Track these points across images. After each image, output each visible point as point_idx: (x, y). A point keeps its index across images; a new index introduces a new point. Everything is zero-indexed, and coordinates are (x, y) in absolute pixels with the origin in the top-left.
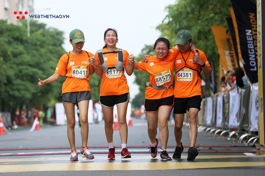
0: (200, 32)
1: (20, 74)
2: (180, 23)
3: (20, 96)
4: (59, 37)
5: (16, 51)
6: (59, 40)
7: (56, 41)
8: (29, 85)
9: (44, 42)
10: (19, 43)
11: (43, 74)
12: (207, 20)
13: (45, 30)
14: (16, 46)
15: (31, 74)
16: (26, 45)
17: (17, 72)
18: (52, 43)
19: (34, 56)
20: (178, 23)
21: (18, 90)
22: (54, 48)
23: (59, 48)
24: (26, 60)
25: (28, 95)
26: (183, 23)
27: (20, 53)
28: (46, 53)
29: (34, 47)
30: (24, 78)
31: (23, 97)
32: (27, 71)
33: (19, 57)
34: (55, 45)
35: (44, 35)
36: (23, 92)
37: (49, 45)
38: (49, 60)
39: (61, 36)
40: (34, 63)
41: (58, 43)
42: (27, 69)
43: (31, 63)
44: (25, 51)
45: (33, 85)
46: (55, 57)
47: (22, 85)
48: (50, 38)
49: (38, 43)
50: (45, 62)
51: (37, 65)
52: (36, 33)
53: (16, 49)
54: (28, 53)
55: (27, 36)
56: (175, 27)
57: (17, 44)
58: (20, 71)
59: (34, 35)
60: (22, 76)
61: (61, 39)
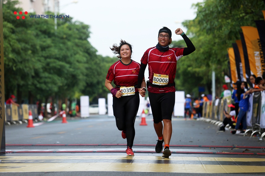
0: (231, 32)
1: (47, 67)
2: (211, 22)
3: (48, 89)
4: (85, 31)
5: (44, 44)
6: (85, 33)
7: (82, 34)
8: (56, 78)
9: (70, 36)
10: (47, 36)
11: (70, 67)
12: (238, 19)
13: (71, 24)
14: (44, 39)
15: (59, 67)
16: (53, 38)
17: (44, 65)
18: (78, 36)
19: (61, 49)
20: (209, 23)
21: (45, 83)
22: (80, 41)
23: (84, 42)
24: (53, 54)
25: (56, 89)
26: (214, 23)
27: (49, 47)
28: (73, 46)
29: (62, 41)
30: (52, 71)
31: (50, 90)
32: (54, 65)
33: (46, 49)
34: (81, 38)
35: (70, 29)
36: (50, 85)
37: (75, 38)
38: (75, 54)
39: (87, 30)
40: (61, 57)
41: (84, 37)
42: (55, 62)
43: (58, 56)
44: (52, 45)
45: (60, 78)
46: (81, 50)
47: (50, 78)
48: (77, 32)
49: (65, 36)
50: (71, 56)
51: (64, 59)
52: (62, 26)
53: (44, 42)
54: (55, 46)
55: (54, 29)
56: (206, 27)
57: (45, 38)
58: (48, 64)
59: (60, 28)
60: (50, 69)
61: (87, 33)
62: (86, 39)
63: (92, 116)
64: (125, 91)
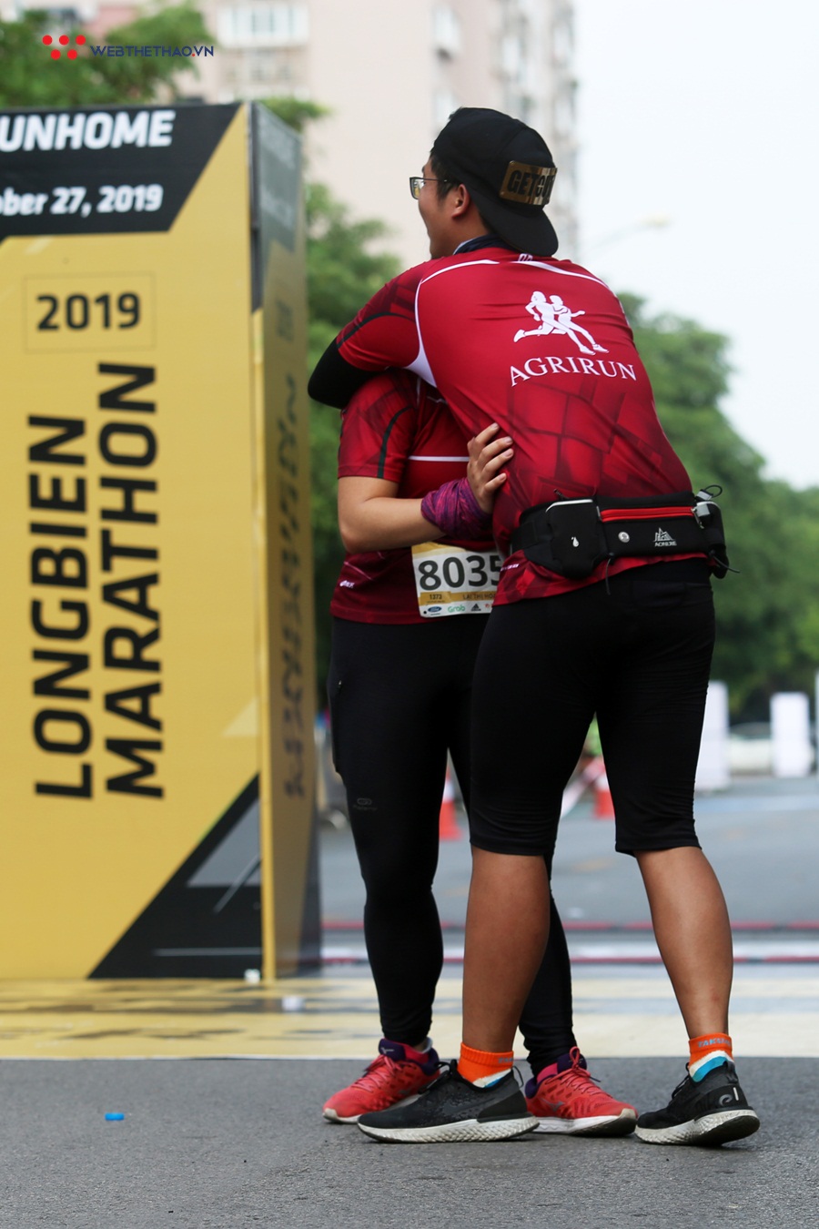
7: (689, 381)
13: (639, 328)
18: (669, 389)
22: (682, 413)
34: (683, 401)
41: (699, 392)
48: (665, 368)
61: (714, 370)
62: (709, 402)
63: (739, 781)
64: (455, 577)
